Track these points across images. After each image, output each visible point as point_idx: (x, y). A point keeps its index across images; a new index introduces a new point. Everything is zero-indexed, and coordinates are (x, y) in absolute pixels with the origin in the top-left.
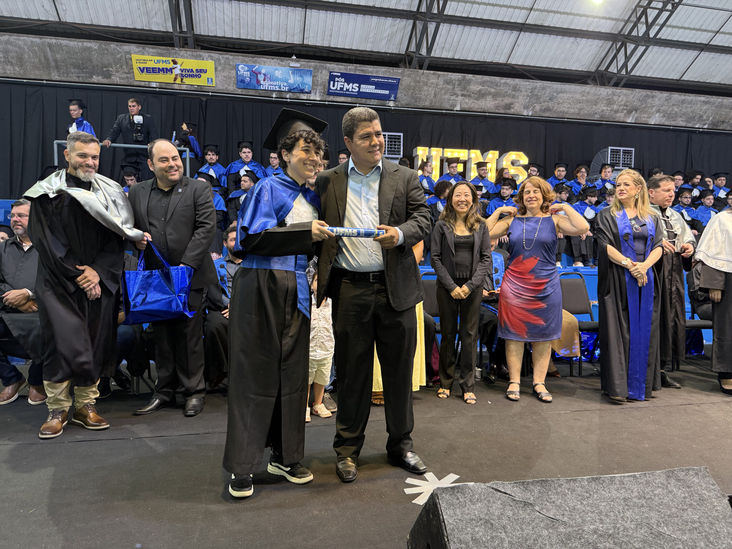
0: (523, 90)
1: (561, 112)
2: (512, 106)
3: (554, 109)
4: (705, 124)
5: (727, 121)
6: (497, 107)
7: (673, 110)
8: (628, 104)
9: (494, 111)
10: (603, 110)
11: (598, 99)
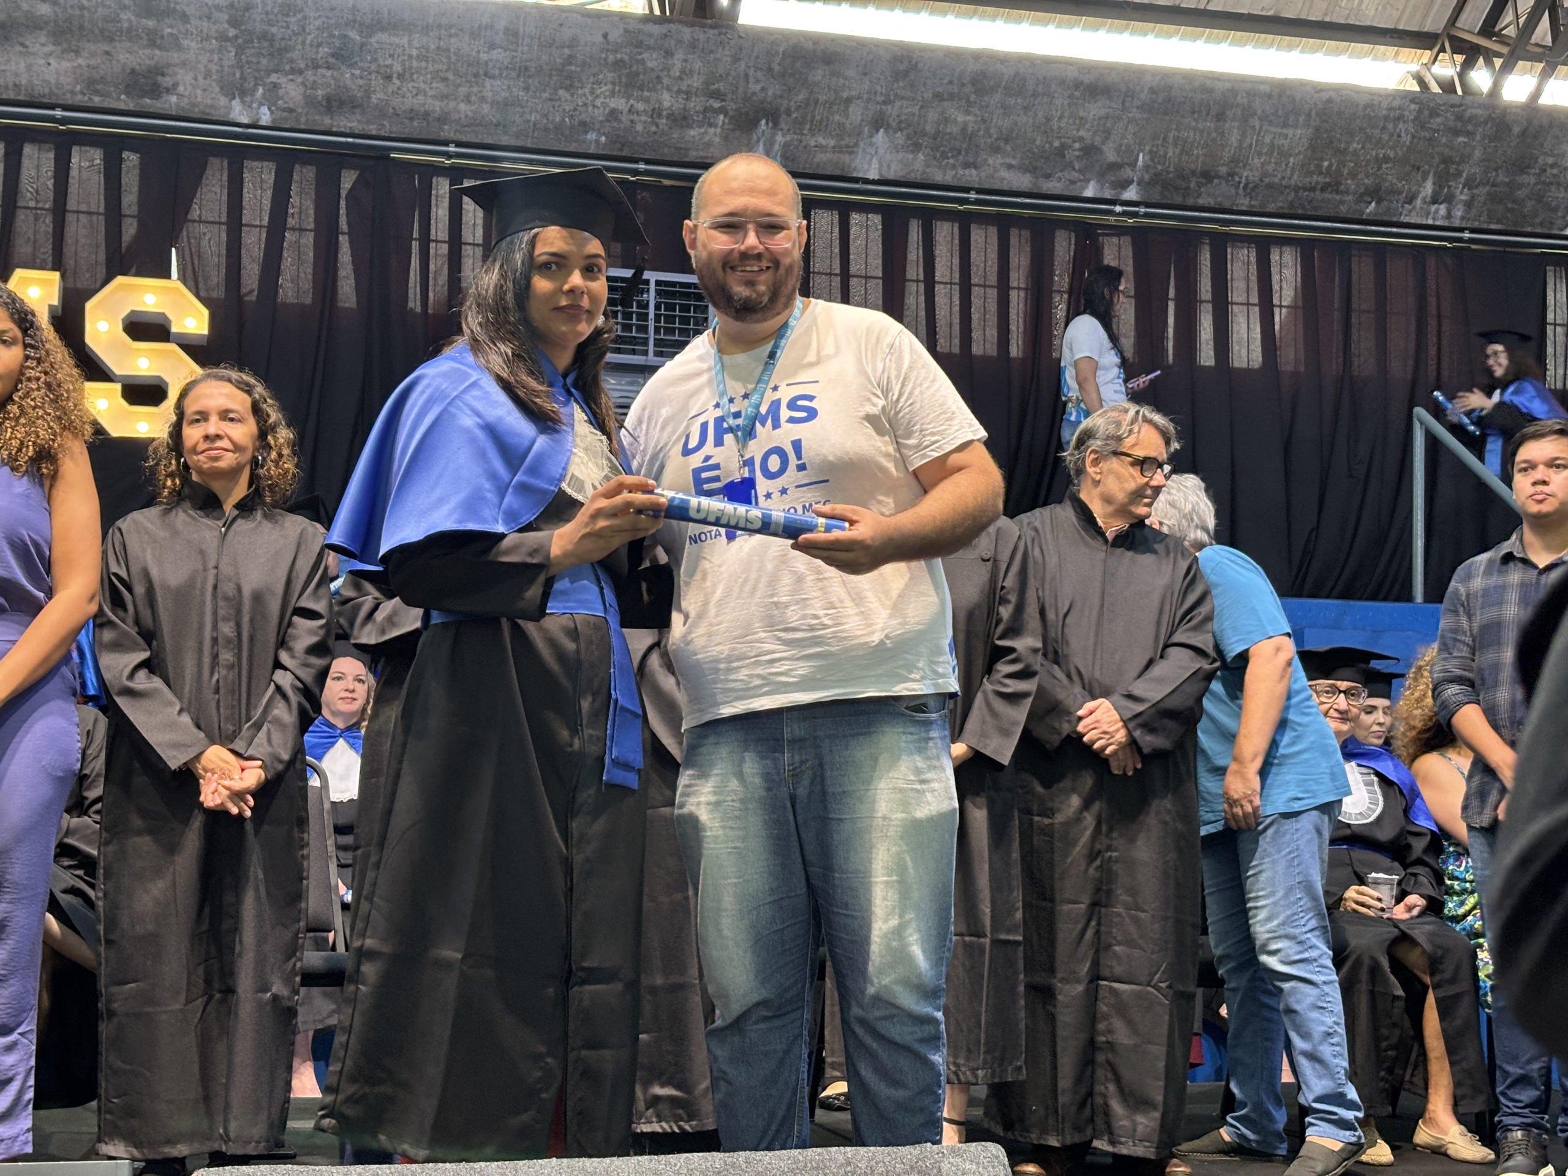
0: (190, 10)
1: (412, 114)
2: (166, 82)
3: (374, 99)
4: (1125, 184)
5: (1223, 170)
6: (91, 85)
7: (946, 120)
8: (721, 86)
9: (79, 99)
10: (613, 112)
11: (570, 59)
